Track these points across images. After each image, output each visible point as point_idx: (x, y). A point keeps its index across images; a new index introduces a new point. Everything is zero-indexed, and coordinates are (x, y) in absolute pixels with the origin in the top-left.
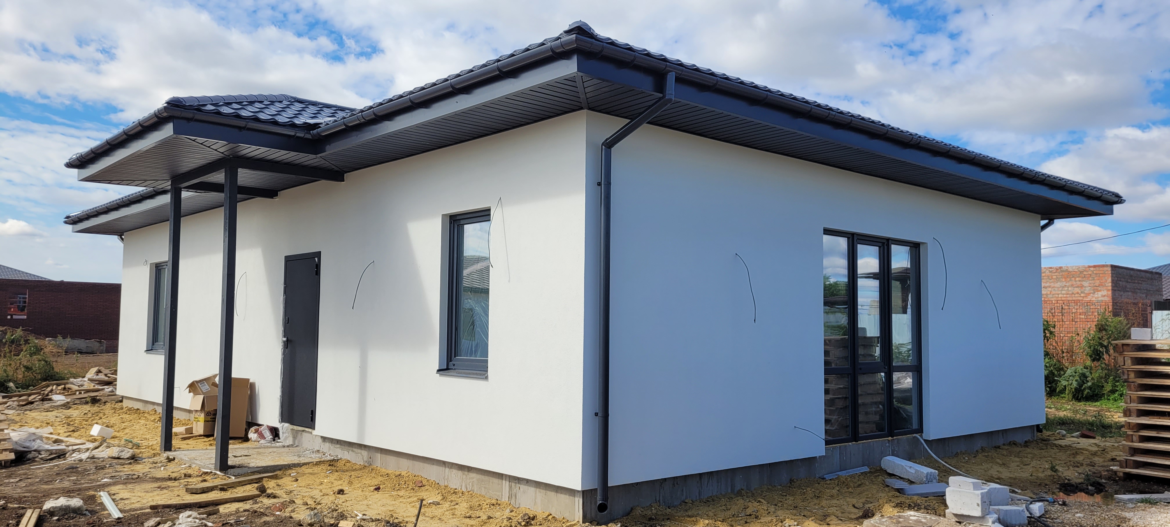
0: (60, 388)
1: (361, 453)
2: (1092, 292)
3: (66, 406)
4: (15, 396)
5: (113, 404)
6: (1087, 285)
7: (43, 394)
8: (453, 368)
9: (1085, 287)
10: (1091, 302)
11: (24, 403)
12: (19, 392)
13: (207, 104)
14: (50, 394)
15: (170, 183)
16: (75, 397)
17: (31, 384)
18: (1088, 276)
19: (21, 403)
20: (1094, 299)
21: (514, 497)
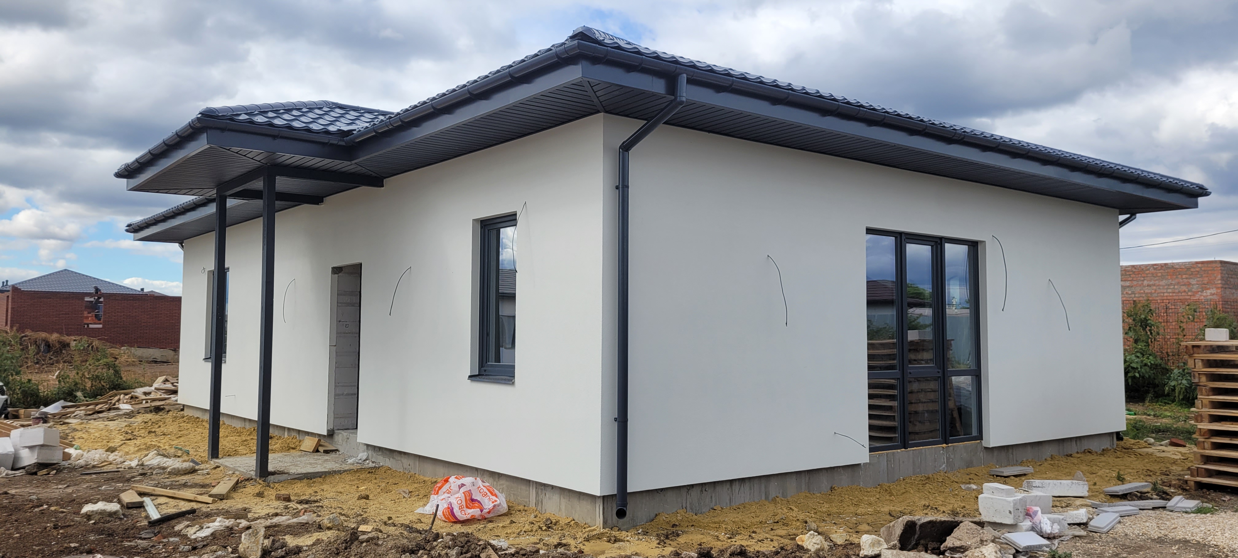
0: (127, 397)
1: (401, 460)
2: (1200, 290)
3: (130, 415)
4: (83, 405)
5: (176, 412)
6: (1195, 283)
7: (111, 403)
8: (485, 373)
9: (1193, 285)
10: (1200, 301)
11: (91, 412)
12: (87, 401)
13: (241, 114)
14: (117, 403)
15: (215, 191)
16: (141, 406)
17: (99, 393)
18: (1195, 273)
19: (88, 413)
20: (1202, 298)
21: (540, 504)
